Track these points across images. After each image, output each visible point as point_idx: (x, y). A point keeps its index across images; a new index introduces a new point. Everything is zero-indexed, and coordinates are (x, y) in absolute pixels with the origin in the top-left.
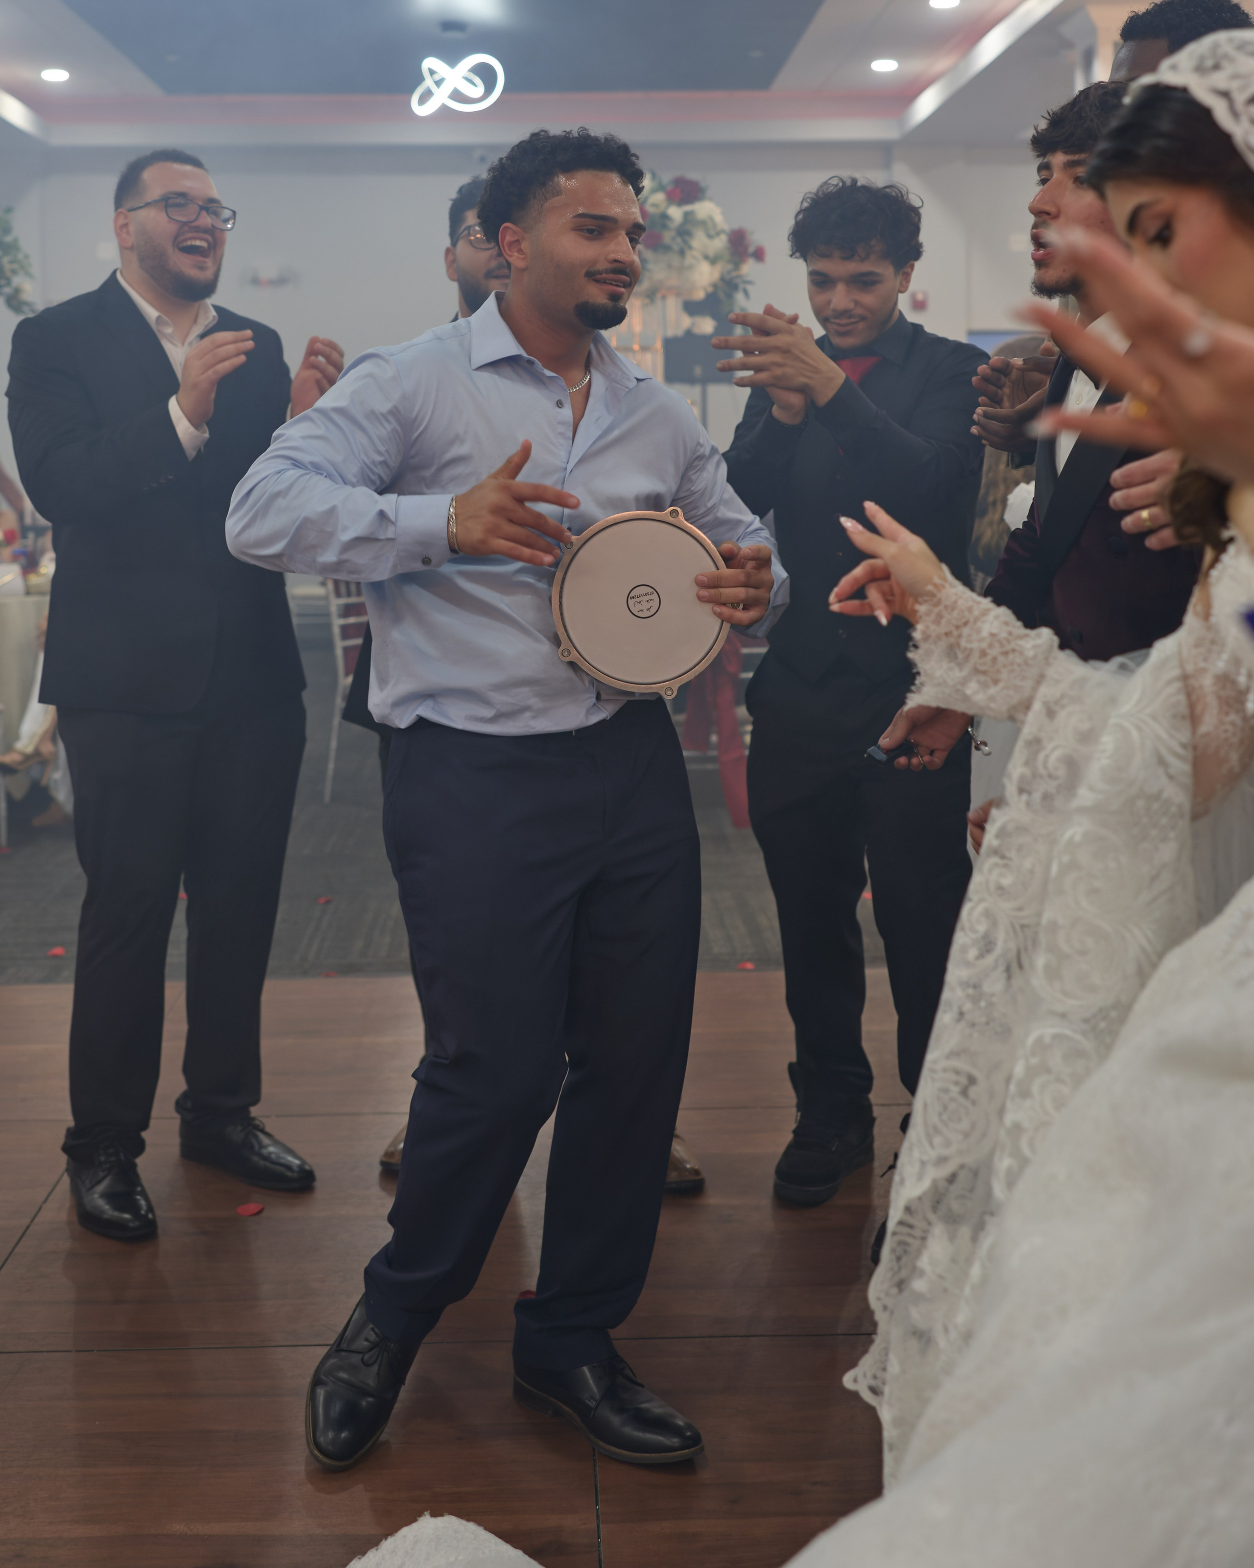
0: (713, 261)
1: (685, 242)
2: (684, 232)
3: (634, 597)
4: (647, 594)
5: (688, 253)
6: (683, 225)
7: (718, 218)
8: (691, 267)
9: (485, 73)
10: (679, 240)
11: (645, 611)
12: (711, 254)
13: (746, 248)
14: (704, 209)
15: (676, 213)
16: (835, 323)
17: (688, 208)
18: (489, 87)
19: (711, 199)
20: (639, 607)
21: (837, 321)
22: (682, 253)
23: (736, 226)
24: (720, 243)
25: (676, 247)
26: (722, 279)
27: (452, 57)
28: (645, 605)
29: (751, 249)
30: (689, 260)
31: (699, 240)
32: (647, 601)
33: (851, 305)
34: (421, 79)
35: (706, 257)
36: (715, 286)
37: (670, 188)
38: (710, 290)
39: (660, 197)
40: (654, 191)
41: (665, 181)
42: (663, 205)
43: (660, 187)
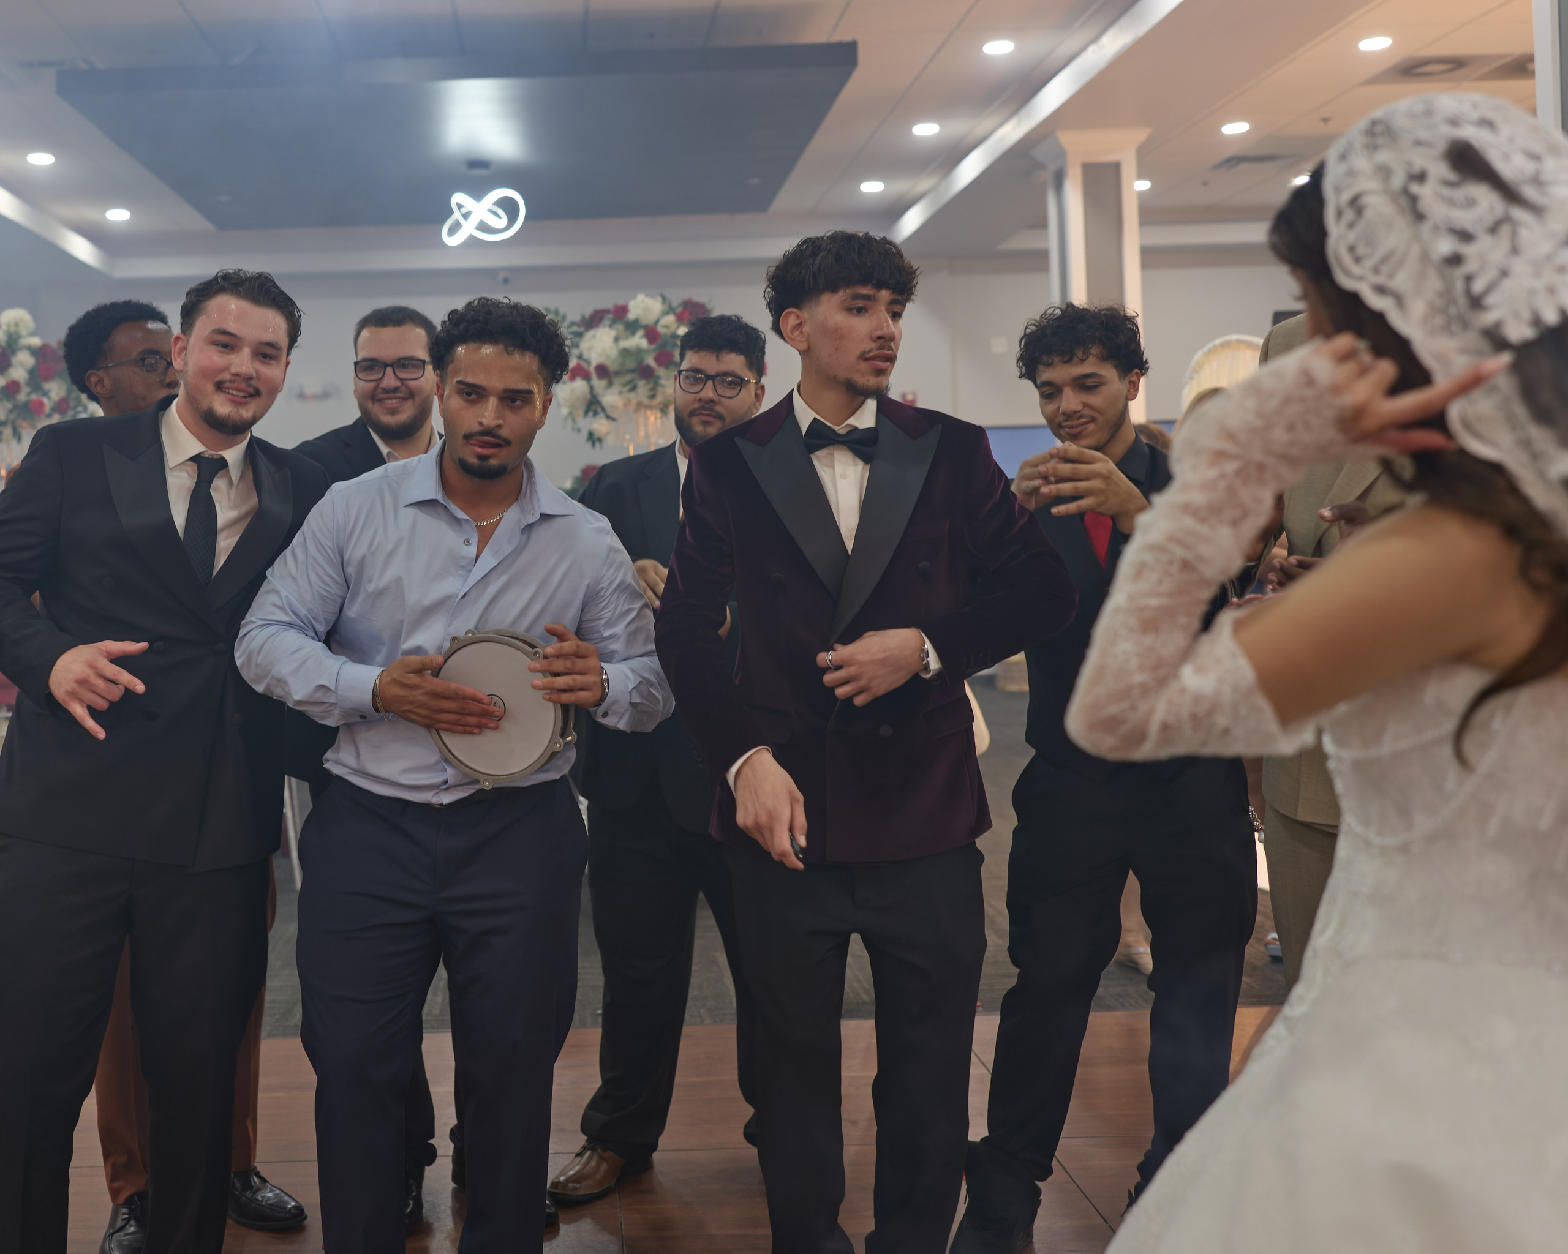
9: (508, 206)
16: (1067, 427)
18: (512, 217)
21: (1067, 423)
27: (478, 193)
33: (1080, 407)
34: (452, 212)
37: (679, 310)
39: (670, 319)
40: (665, 313)
41: (675, 304)
42: (674, 326)
43: (670, 310)
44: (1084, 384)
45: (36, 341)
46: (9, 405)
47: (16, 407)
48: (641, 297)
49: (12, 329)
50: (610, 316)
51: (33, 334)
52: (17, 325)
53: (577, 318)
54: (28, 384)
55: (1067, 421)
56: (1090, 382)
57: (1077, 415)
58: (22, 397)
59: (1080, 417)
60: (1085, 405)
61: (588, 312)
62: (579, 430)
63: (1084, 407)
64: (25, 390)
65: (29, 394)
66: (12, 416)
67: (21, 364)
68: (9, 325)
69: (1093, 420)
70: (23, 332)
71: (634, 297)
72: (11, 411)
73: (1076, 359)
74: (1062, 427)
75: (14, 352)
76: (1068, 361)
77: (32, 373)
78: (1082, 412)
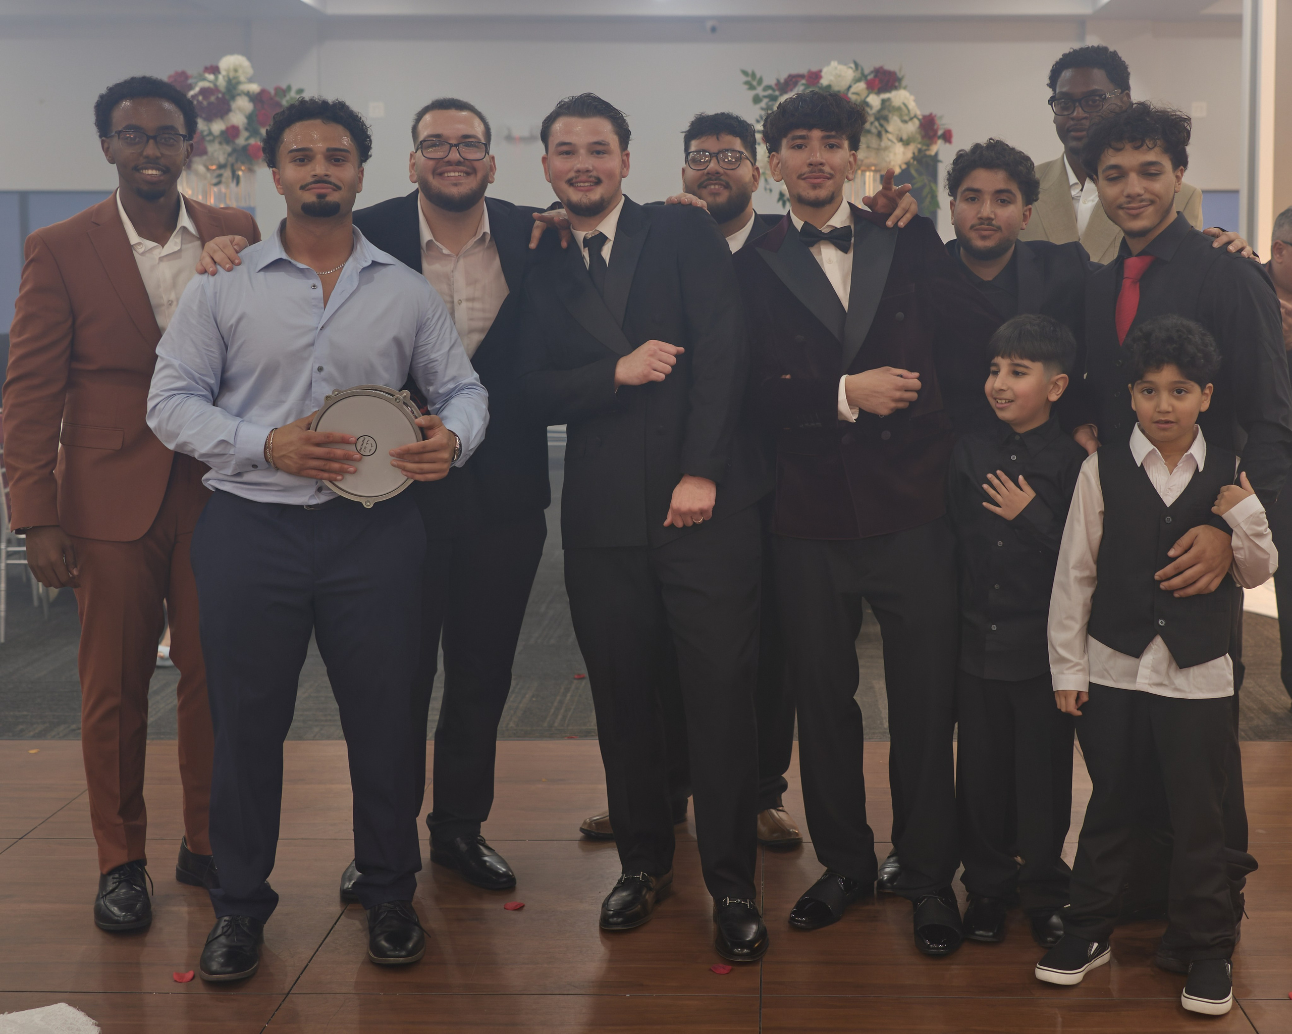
0: (906, 142)
1: (882, 126)
2: (882, 117)
3: (361, 449)
4: (363, 441)
5: (884, 136)
6: (879, 111)
7: (912, 105)
8: (886, 149)
10: (877, 124)
11: (371, 448)
12: (905, 137)
13: (936, 132)
14: (899, 97)
15: (874, 101)
17: (885, 96)
19: (905, 88)
20: (368, 450)
22: (879, 135)
23: (927, 113)
24: (912, 128)
25: (874, 130)
26: (914, 158)
28: (369, 446)
29: (940, 132)
30: (885, 143)
31: (894, 125)
32: (367, 444)
33: (1142, 192)
35: (901, 140)
36: (908, 164)
37: (870, 77)
38: (904, 167)
39: (861, 86)
40: (857, 80)
41: (866, 72)
42: (865, 93)
43: (862, 77)
44: (1148, 172)
45: (254, 88)
46: (229, 149)
47: (234, 151)
48: (834, 64)
49: (232, 75)
50: (804, 81)
51: (250, 80)
52: (236, 71)
53: (772, 82)
54: (246, 129)
55: (1129, 203)
56: (1153, 170)
57: (1139, 198)
58: (241, 141)
59: (1142, 201)
60: (1146, 190)
61: (783, 77)
62: (771, 190)
63: (1145, 192)
64: (245, 134)
65: (247, 139)
66: (232, 160)
67: (240, 109)
68: (228, 71)
69: (1152, 202)
70: (242, 78)
71: (829, 64)
72: (230, 155)
73: (1145, 147)
74: (1122, 208)
75: (233, 98)
76: (1137, 148)
77: (250, 117)
78: (1143, 197)
